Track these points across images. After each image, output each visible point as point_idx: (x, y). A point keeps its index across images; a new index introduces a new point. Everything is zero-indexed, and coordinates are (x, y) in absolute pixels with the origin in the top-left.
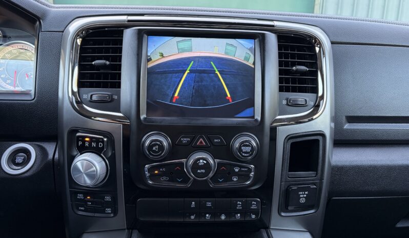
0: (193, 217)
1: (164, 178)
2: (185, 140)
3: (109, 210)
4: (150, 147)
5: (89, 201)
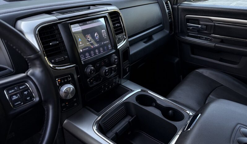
0: (102, 91)
1: (94, 82)
2: (98, 65)
3: (76, 104)
4: (91, 72)
5: (67, 104)
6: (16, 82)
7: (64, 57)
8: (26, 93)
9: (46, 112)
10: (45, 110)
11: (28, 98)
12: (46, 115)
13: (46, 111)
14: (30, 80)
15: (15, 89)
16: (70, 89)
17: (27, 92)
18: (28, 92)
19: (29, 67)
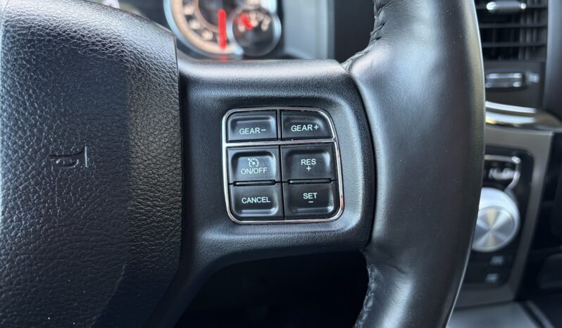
6: (284, 94)
7: (524, 79)
8: (307, 163)
9: (369, 304)
10: (365, 288)
11: (307, 196)
12: (365, 316)
13: (370, 294)
14: (351, 103)
15: (267, 126)
16: (498, 214)
17: (314, 162)
18: (321, 162)
19: (373, 35)
